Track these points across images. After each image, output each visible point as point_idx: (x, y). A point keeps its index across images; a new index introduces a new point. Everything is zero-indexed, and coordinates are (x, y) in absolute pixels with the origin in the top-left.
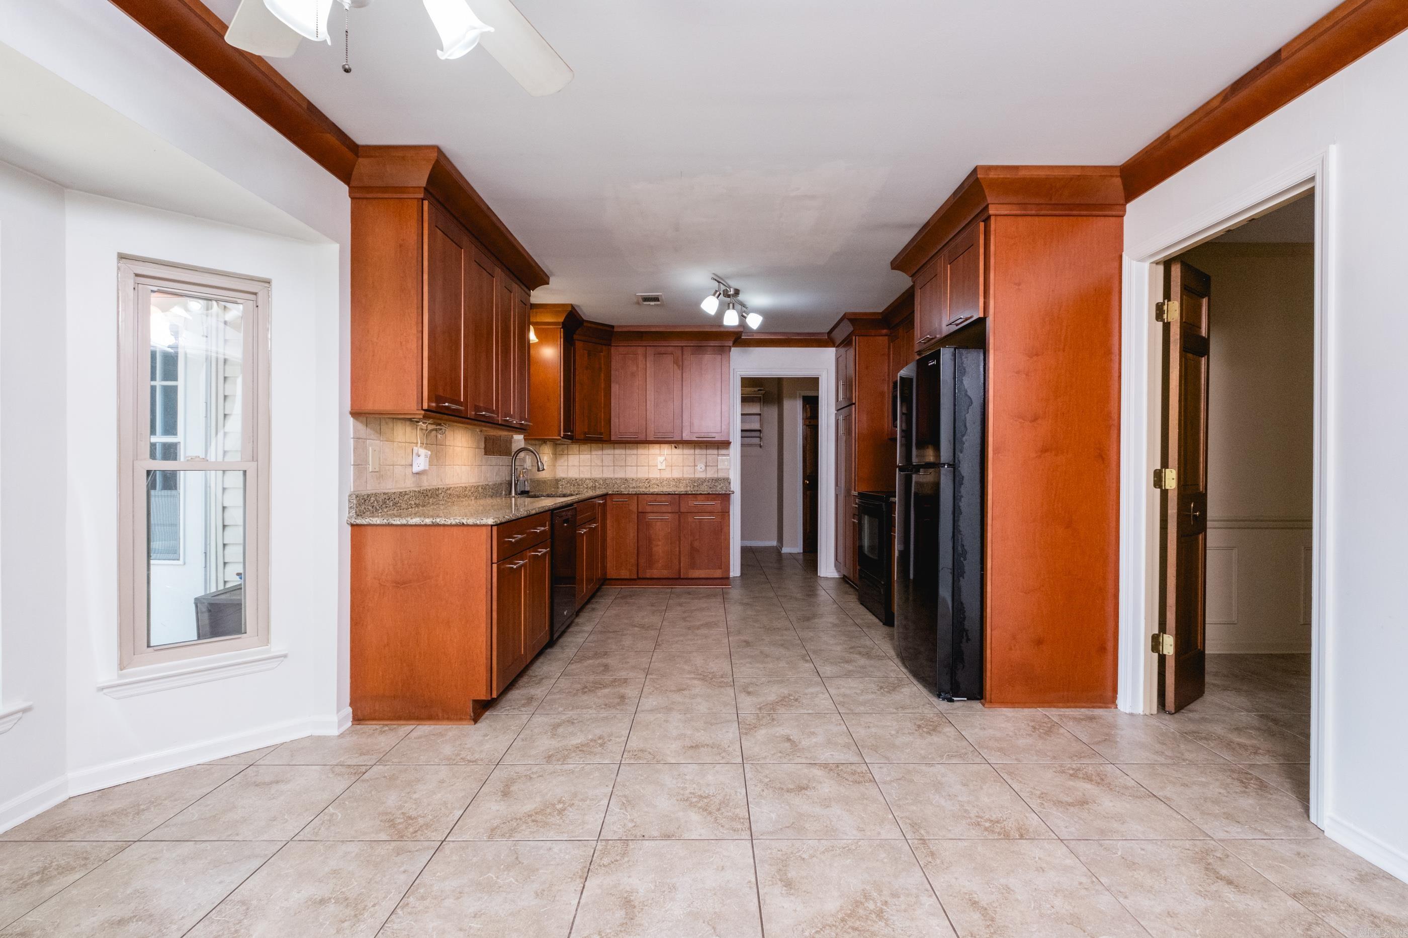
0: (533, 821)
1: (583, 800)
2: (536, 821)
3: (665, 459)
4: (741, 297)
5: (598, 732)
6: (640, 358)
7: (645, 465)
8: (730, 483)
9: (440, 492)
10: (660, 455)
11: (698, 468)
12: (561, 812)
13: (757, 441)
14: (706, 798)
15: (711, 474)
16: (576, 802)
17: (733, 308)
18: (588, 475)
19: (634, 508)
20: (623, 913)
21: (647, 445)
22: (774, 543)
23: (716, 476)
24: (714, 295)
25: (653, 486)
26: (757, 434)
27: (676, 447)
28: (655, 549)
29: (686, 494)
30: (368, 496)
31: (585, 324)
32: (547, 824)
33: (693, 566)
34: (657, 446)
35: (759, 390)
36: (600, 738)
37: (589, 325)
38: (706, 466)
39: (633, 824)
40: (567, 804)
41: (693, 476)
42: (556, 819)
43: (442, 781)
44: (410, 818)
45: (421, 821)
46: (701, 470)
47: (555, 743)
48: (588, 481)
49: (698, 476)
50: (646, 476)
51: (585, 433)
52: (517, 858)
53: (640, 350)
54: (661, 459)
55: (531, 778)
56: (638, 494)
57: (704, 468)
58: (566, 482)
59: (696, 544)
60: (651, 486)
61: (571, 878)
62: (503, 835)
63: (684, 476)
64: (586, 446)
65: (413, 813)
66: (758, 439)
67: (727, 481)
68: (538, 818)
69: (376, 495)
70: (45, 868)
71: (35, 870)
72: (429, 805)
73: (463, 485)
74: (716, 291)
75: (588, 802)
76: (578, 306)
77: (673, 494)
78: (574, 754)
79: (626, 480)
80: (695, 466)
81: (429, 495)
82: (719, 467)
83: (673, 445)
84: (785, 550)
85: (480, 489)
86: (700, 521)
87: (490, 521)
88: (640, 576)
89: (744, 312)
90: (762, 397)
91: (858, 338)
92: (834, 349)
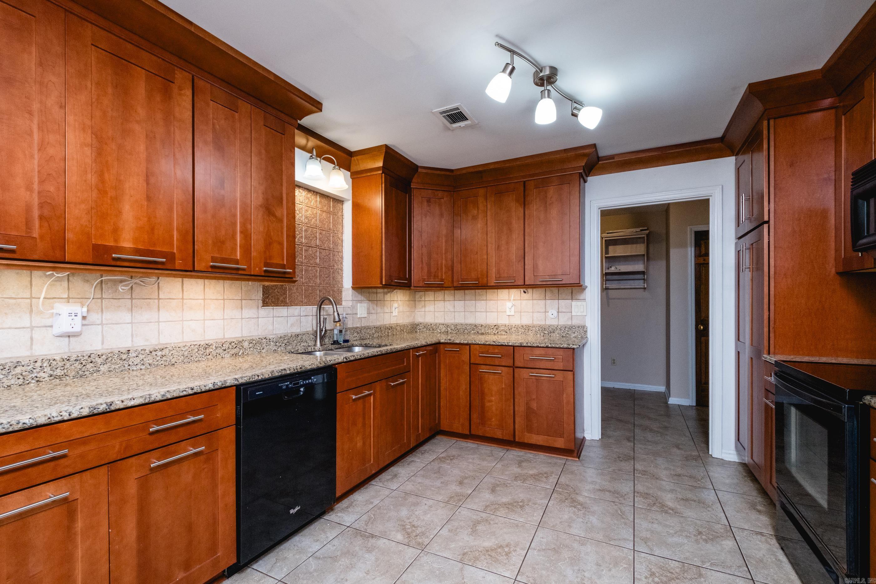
3: (513, 305)
6: (481, 200)
7: (494, 310)
8: (586, 332)
10: (509, 300)
11: (549, 314)
13: (640, 284)
15: (564, 321)
17: (549, 96)
18: (441, 321)
19: (466, 358)
21: (496, 290)
22: (662, 389)
23: (569, 323)
25: (502, 332)
26: (641, 276)
27: (525, 292)
28: (488, 404)
29: (521, 346)
31: (420, 170)
33: (529, 429)
34: (506, 291)
35: (642, 230)
37: (424, 171)
38: (558, 312)
41: (544, 323)
46: (553, 317)
48: (441, 326)
49: (549, 322)
50: (495, 322)
51: (424, 280)
53: (482, 191)
54: (509, 304)
56: (470, 344)
57: (555, 314)
58: (423, 327)
59: (534, 405)
60: (499, 333)
63: (535, 323)
64: (440, 293)
66: (642, 281)
67: (583, 329)
74: (507, 65)
77: (506, 346)
79: (475, 326)
80: (545, 312)
82: (574, 314)
83: (522, 290)
84: (673, 401)
86: (538, 379)
88: (473, 432)
89: (575, 108)
90: (646, 238)
91: (772, 122)
92: (733, 158)
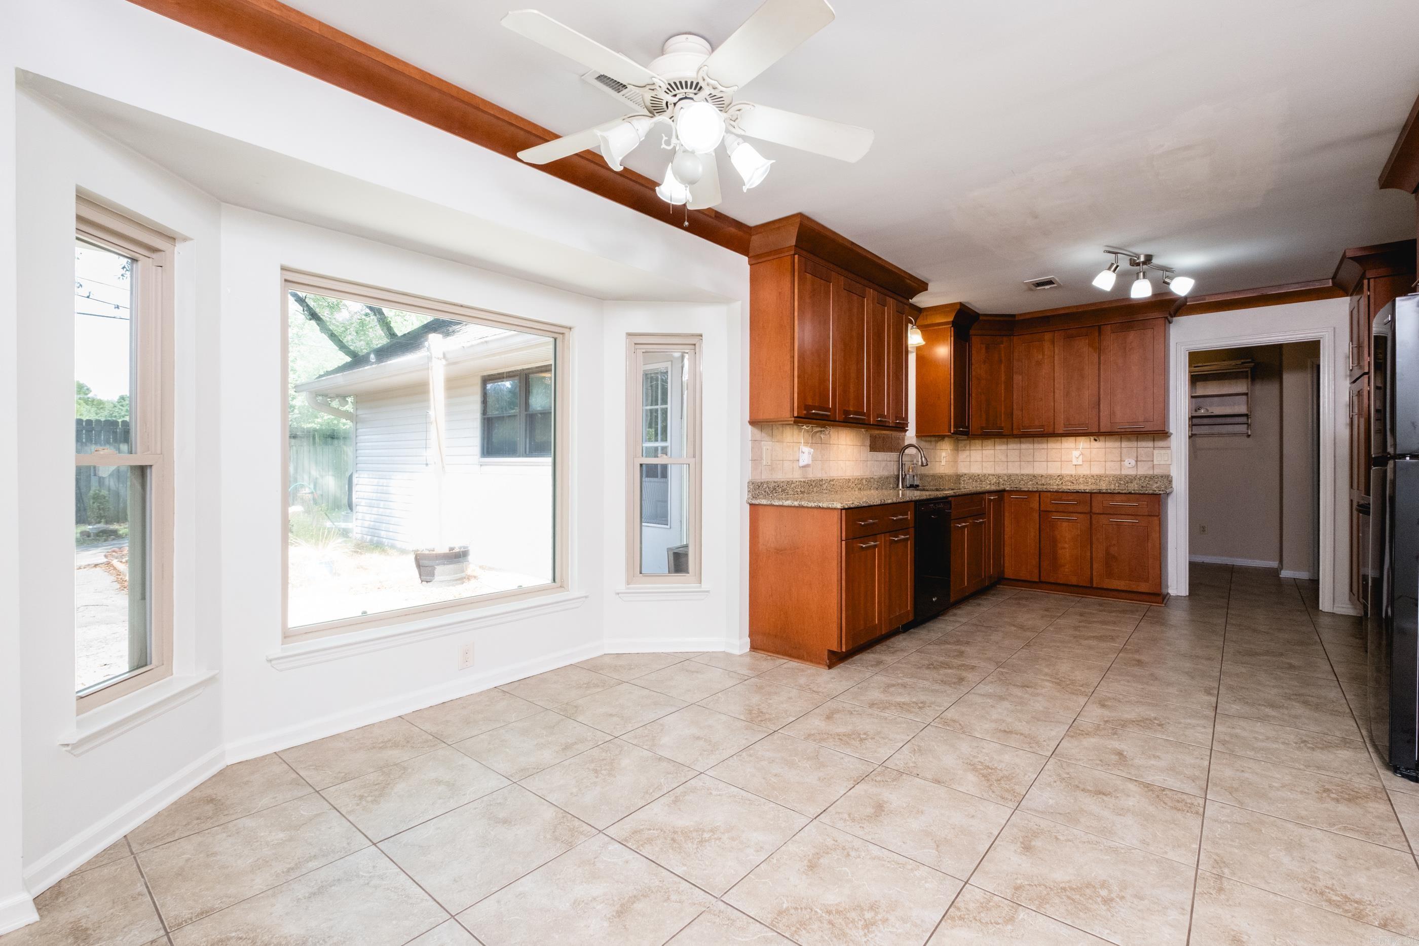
0: (839, 739)
1: (883, 738)
2: (841, 740)
3: (1082, 454)
4: (1155, 261)
5: (923, 698)
6: (1047, 345)
7: (1057, 460)
8: (1171, 482)
9: (824, 482)
10: (1076, 449)
11: (1126, 463)
12: (861, 740)
13: (1243, 428)
14: (992, 769)
15: (1143, 470)
16: (877, 738)
17: (1144, 277)
18: (991, 471)
19: (1035, 505)
20: (873, 811)
21: (1060, 438)
22: (1274, 564)
23: (1151, 472)
24: (1109, 269)
25: (1067, 483)
26: (1244, 419)
27: (1095, 440)
28: (1060, 552)
29: (1100, 493)
30: (762, 483)
31: (981, 318)
32: (848, 743)
33: (1109, 575)
34: (1072, 439)
35: (1243, 363)
36: (922, 703)
37: (985, 318)
38: (1137, 461)
39: (915, 765)
40: (870, 737)
41: (1119, 473)
42: (857, 743)
43: (790, 698)
44: (762, 712)
45: (767, 716)
46: (1130, 466)
47: (882, 697)
48: (991, 477)
49: (1124, 472)
50: (1059, 473)
51: (982, 428)
52: (817, 756)
53: (1048, 336)
54: (1076, 453)
55: (852, 713)
56: (1040, 491)
57: (1133, 463)
58: (968, 478)
59: (1114, 550)
60: (1064, 484)
61: (848, 779)
62: (815, 740)
63: (1107, 473)
64: (989, 441)
65: (764, 711)
66: (1246, 426)
67: (1168, 479)
68: (844, 739)
69: (767, 482)
70: (589, 682)
71: (585, 682)
72: (776, 709)
73: (847, 478)
74: (1112, 264)
75: (886, 740)
76: (968, 303)
77: (1083, 492)
78: (893, 708)
79: (1034, 476)
80: (1121, 461)
81: (814, 484)
82: (1155, 462)
83: (1092, 438)
84: (1285, 574)
85: (864, 481)
86: (1119, 525)
87: (839, 506)
88: (1043, 579)
89: (1167, 277)
90: (1249, 372)
91: (1372, 281)
92: (1348, 298)
